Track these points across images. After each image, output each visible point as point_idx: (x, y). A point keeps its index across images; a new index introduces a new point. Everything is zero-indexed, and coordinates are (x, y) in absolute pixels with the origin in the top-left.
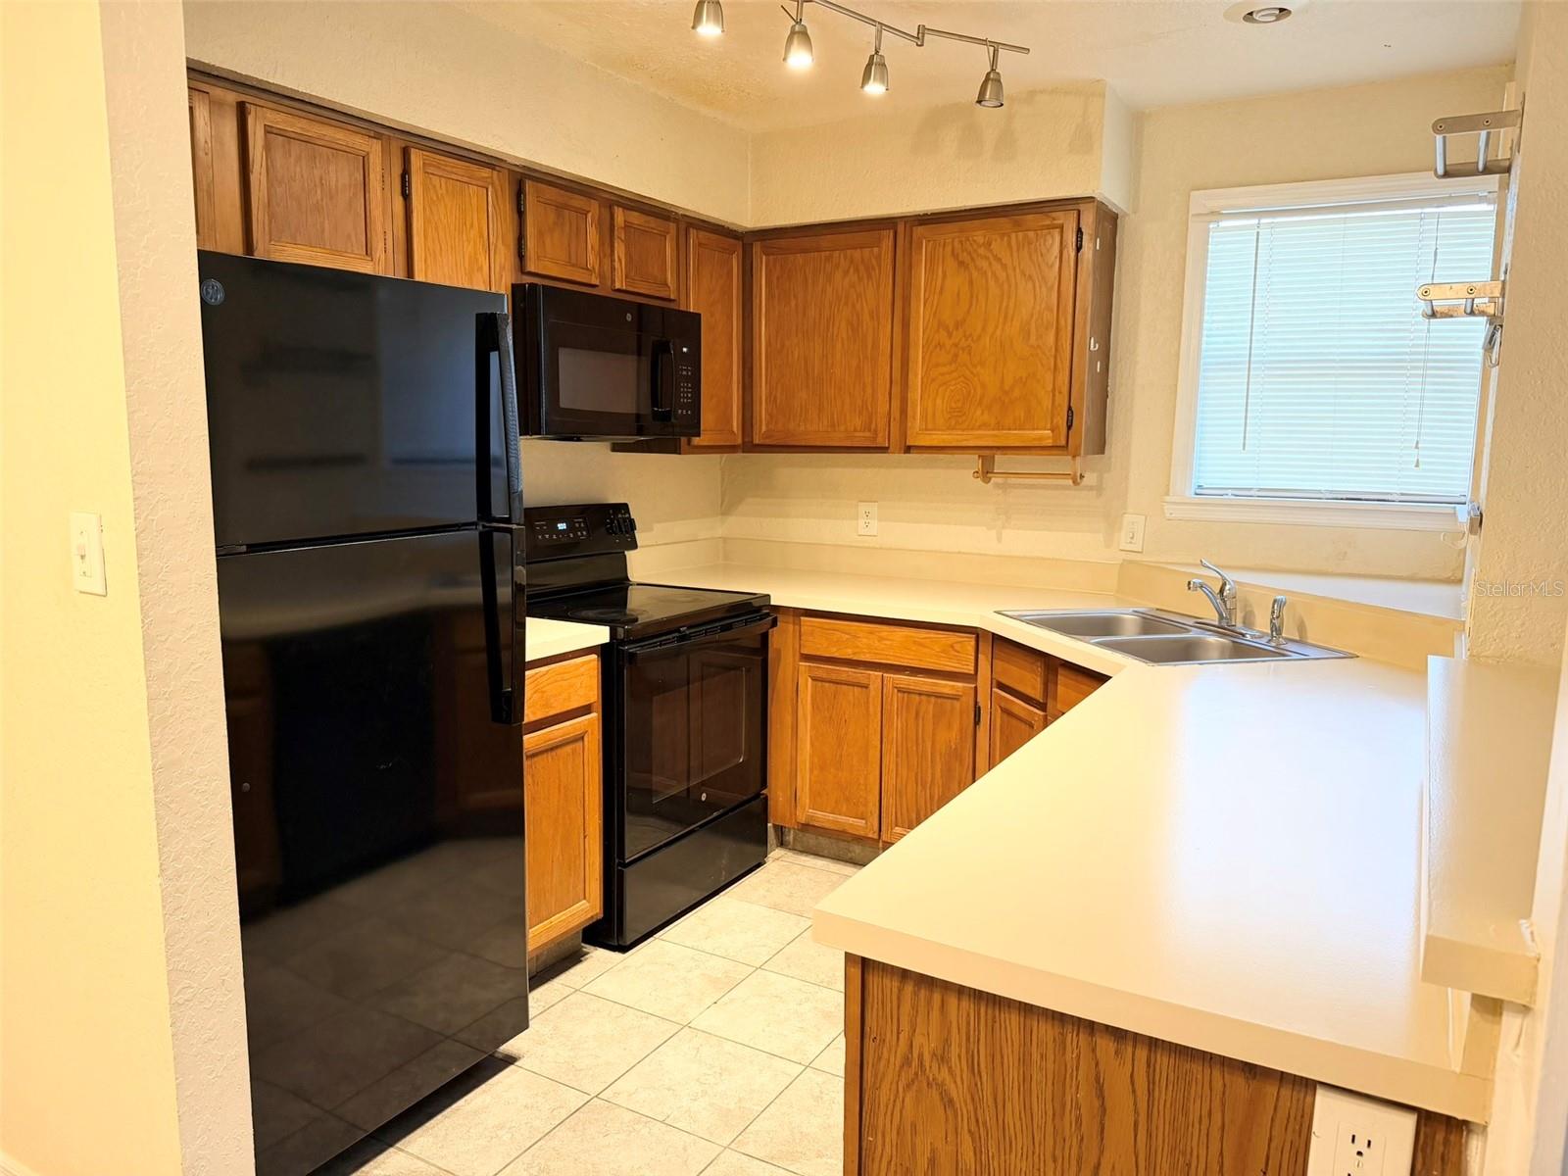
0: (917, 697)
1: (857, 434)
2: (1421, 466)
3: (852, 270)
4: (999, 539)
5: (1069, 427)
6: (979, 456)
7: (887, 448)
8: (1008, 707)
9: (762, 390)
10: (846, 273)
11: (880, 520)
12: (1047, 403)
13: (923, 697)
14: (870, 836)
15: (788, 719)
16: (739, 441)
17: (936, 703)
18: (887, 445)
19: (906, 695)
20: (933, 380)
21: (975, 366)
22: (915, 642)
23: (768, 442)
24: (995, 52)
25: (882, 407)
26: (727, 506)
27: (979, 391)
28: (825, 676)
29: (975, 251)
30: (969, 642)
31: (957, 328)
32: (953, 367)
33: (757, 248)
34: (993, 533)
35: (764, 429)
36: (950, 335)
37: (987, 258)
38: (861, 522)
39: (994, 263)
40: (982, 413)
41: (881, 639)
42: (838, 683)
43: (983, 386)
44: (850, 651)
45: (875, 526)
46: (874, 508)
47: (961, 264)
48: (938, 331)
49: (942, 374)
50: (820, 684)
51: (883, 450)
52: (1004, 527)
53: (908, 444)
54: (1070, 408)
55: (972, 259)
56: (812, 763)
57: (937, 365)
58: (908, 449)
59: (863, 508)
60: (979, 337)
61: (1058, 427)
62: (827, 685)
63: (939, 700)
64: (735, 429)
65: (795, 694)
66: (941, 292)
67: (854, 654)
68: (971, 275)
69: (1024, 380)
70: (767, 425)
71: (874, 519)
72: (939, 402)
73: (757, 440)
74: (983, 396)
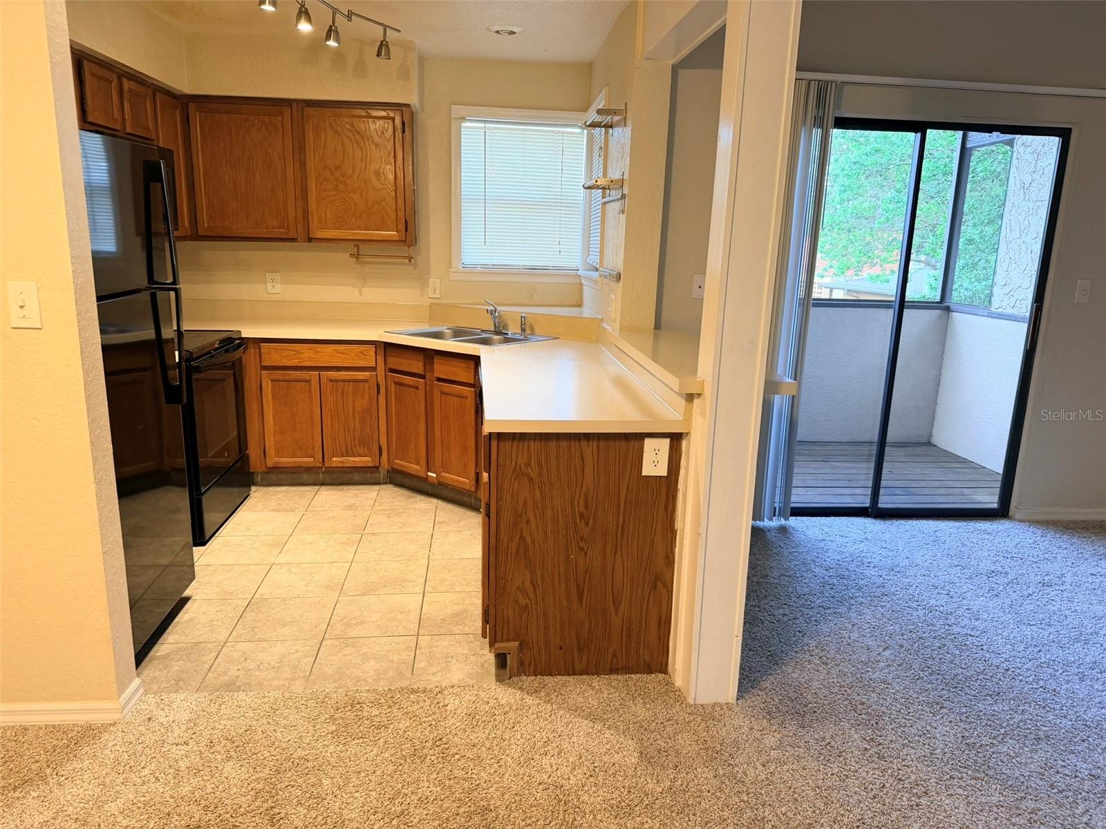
0: (342, 383)
1: (275, 230)
2: (562, 253)
3: (263, 128)
4: (361, 294)
5: (406, 230)
6: (355, 245)
7: (296, 239)
8: (399, 381)
9: (202, 201)
10: (259, 130)
11: (282, 283)
12: (393, 216)
13: (346, 383)
14: (317, 465)
15: (255, 407)
16: (189, 234)
17: (353, 386)
18: (295, 237)
19: (335, 383)
20: (324, 199)
21: (350, 193)
22: (338, 352)
23: (209, 234)
24: (385, 30)
25: (291, 213)
27: (353, 207)
28: (280, 378)
29: (344, 126)
30: (372, 349)
31: (337, 170)
32: (336, 192)
33: (191, 107)
34: (357, 290)
35: (206, 225)
36: (332, 173)
37: (352, 131)
38: (269, 285)
39: (356, 134)
40: (356, 220)
41: (317, 352)
42: (289, 381)
43: (355, 205)
44: (296, 361)
45: (278, 288)
46: (277, 276)
47: (336, 132)
48: (324, 171)
49: (329, 196)
50: (276, 383)
51: (294, 240)
52: (363, 287)
53: (310, 237)
54: (406, 220)
55: (343, 131)
56: (275, 431)
57: (325, 191)
58: (310, 240)
59: (269, 276)
60: (351, 176)
61: (401, 230)
62: (282, 383)
63: (355, 383)
65: (259, 392)
66: (325, 148)
67: (300, 362)
68: (342, 139)
69: (379, 202)
70: (208, 223)
71: (278, 283)
72: (328, 212)
73: (201, 233)
74: (355, 210)
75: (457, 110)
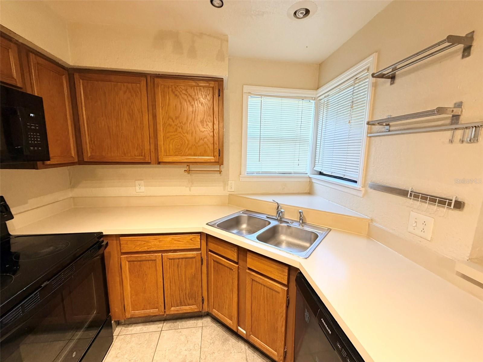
0: (178, 260)
1: (136, 157)
3: (128, 91)
4: (190, 190)
5: (219, 156)
6: (187, 165)
7: (150, 163)
8: (218, 260)
9: (87, 139)
10: (125, 93)
11: (145, 186)
12: (211, 147)
13: (180, 260)
14: (161, 314)
15: (118, 279)
16: (76, 160)
17: (185, 260)
18: (150, 162)
19: (173, 260)
20: (168, 138)
21: (184, 133)
22: (175, 240)
23: (92, 160)
25: (147, 147)
26: (73, 185)
27: (187, 142)
28: (134, 259)
29: (181, 91)
30: (198, 237)
31: (176, 119)
32: (176, 133)
33: (76, 76)
34: (188, 188)
35: (89, 155)
36: (173, 121)
37: (186, 95)
38: (137, 188)
39: (189, 97)
40: (188, 150)
41: (160, 241)
42: (141, 261)
43: (188, 141)
44: (146, 248)
45: (143, 189)
46: (142, 183)
47: (176, 95)
48: (168, 119)
49: (171, 136)
50: (132, 263)
51: (148, 163)
52: (191, 186)
53: (159, 161)
54: (219, 150)
55: (180, 94)
56: (131, 294)
57: (169, 132)
58: (159, 163)
59: (137, 182)
60: (185, 123)
61: (216, 156)
62: (136, 262)
63: (187, 260)
64: (73, 155)
65: (120, 268)
66: (169, 105)
67: (148, 249)
68: (180, 100)
69: (203, 139)
70: (91, 153)
71: (142, 186)
72: (171, 146)
73: (86, 160)
74: (188, 144)
75: (246, 89)
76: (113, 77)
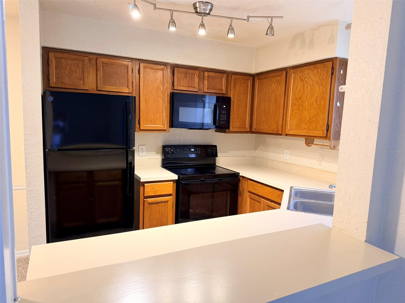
1: (275, 130)
3: (276, 83)
5: (327, 131)
6: (305, 138)
9: (255, 116)
10: (274, 84)
11: (290, 155)
16: (248, 130)
18: (281, 133)
19: (268, 207)
20: (293, 115)
21: (303, 111)
22: (271, 192)
23: (255, 131)
26: (256, 148)
28: (252, 198)
29: (305, 76)
31: (300, 99)
32: (298, 111)
33: (256, 78)
34: (319, 162)
35: (255, 127)
36: (298, 102)
37: (308, 78)
38: (285, 155)
39: (310, 79)
40: (305, 125)
41: (264, 189)
42: (255, 200)
43: (305, 117)
44: (257, 192)
46: (288, 151)
47: (302, 80)
48: (295, 100)
49: (295, 113)
50: (251, 200)
51: (281, 135)
53: (286, 133)
54: (328, 125)
55: (304, 78)
57: (294, 110)
58: (287, 135)
59: (286, 151)
60: (305, 102)
61: (324, 130)
62: (253, 200)
64: (247, 127)
66: (296, 89)
68: (304, 83)
69: (316, 115)
71: (288, 155)
72: (294, 121)
73: (253, 130)
74: (305, 120)
76: (271, 75)
